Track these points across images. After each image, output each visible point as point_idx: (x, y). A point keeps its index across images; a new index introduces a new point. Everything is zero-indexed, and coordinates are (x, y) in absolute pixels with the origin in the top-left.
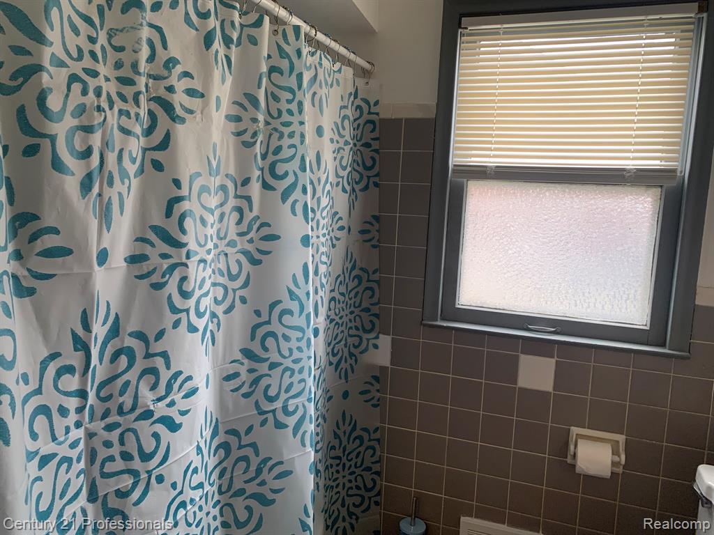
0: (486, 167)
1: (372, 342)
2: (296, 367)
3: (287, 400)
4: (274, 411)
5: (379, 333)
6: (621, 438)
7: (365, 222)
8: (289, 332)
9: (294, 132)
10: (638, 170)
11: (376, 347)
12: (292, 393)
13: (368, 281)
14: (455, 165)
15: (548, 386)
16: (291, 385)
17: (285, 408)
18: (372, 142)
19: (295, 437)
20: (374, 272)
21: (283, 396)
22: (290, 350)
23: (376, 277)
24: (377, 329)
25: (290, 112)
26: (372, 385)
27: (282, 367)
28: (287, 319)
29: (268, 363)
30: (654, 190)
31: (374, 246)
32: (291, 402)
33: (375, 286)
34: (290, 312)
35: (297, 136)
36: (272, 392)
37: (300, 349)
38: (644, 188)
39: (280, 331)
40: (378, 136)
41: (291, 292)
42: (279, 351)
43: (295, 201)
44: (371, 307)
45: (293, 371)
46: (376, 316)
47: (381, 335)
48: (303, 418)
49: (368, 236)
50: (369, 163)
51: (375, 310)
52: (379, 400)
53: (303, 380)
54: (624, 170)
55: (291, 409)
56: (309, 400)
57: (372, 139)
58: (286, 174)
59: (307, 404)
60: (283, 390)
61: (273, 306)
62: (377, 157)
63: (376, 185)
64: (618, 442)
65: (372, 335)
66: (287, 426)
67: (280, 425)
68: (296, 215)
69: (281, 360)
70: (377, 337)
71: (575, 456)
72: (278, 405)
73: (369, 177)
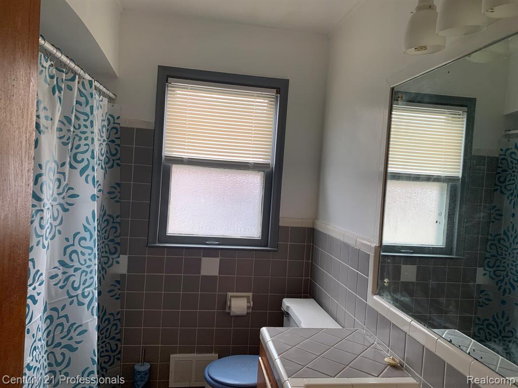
0: (183, 158)
1: (115, 260)
2: (89, 270)
3: (84, 289)
4: (77, 296)
5: (120, 254)
6: (250, 294)
7: (111, 187)
8: (84, 250)
9: (88, 137)
10: (254, 163)
11: (118, 263)
12: (87, 285)
13: (113, 223)
14: (166, 156)
15: (216, 273)
16: (86, 280)
17: (83, 294)
18: (116, 140)
19: (88, 310)
20: (117, 217)
21: (82, 287)
22: (85, 260)
23: (118, 220)
24: (119, 252)
25: (86, 126)
26: (116, 286)
27: (81, 271)
28: (83, 243)
29: (73, 268)
30: (261, 172)
31: (117, 202)
32: (86, 290)
33: (117, 225)
34: (85, 239)
35: (90, 139)
36: (76, 285)
37: (90, 260)
38: (256, 172)
39: (79, 249)
40: (119, 136)
41: (85, 227)
42: (79, 261)
43: (88, 176)
44: (115, 239)
45: (87, 272)
46: (118, 243)
47: (121, 256)
48: (92, 299)
49: (113, 196)
50: (114, 152)
51: (118, 240)
52: (119, 295)
53: (92, 278)
54: (248, 163)
55: (86, 294)
56: (95, 289)
57: (116, 138)
58: (83, 160)
59: (94, 291)
60: (81, 284)
61: (75, 235)
62: (118, 148)
63: (118, 165)
64: (249, 296)
65: (116, 256)
66: (83, 304)
67: (80, 304)
68: (88, 183)
69: (80, 266)
70: (119, 257)
71: (230, 307)
72: (79, 292)
73: (113, 160)
